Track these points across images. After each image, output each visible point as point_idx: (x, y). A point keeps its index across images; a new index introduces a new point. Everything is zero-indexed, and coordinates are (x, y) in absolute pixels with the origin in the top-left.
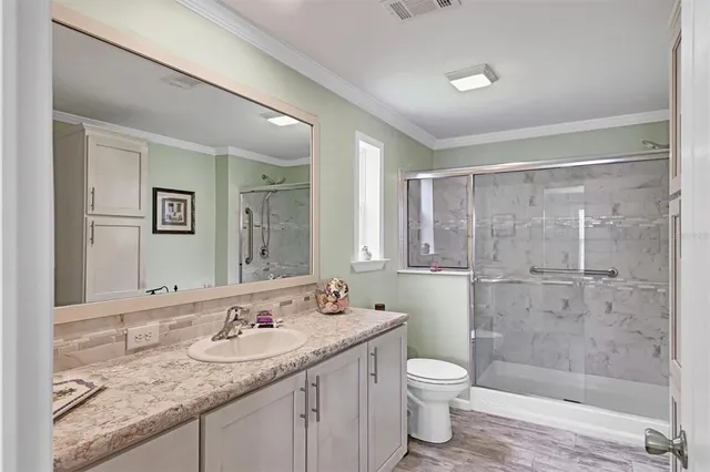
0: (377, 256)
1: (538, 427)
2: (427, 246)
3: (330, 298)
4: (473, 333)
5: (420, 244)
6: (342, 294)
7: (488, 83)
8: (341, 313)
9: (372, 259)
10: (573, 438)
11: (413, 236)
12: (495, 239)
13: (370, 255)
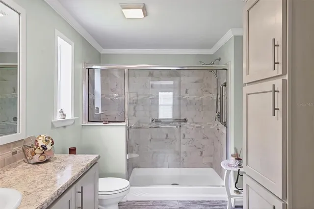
0: (70, 116)
1: (161, 202)
2: (98, 108)
3: (37, 151)
4: (128, 155)
5: (94, 107)
6: (49, 147)
7: (143, 16)
8: (47, 161)
9: (67, 118)
10: (177, 202)
11: (91, 102)
12: (134, 104)
13: (65, 115)
